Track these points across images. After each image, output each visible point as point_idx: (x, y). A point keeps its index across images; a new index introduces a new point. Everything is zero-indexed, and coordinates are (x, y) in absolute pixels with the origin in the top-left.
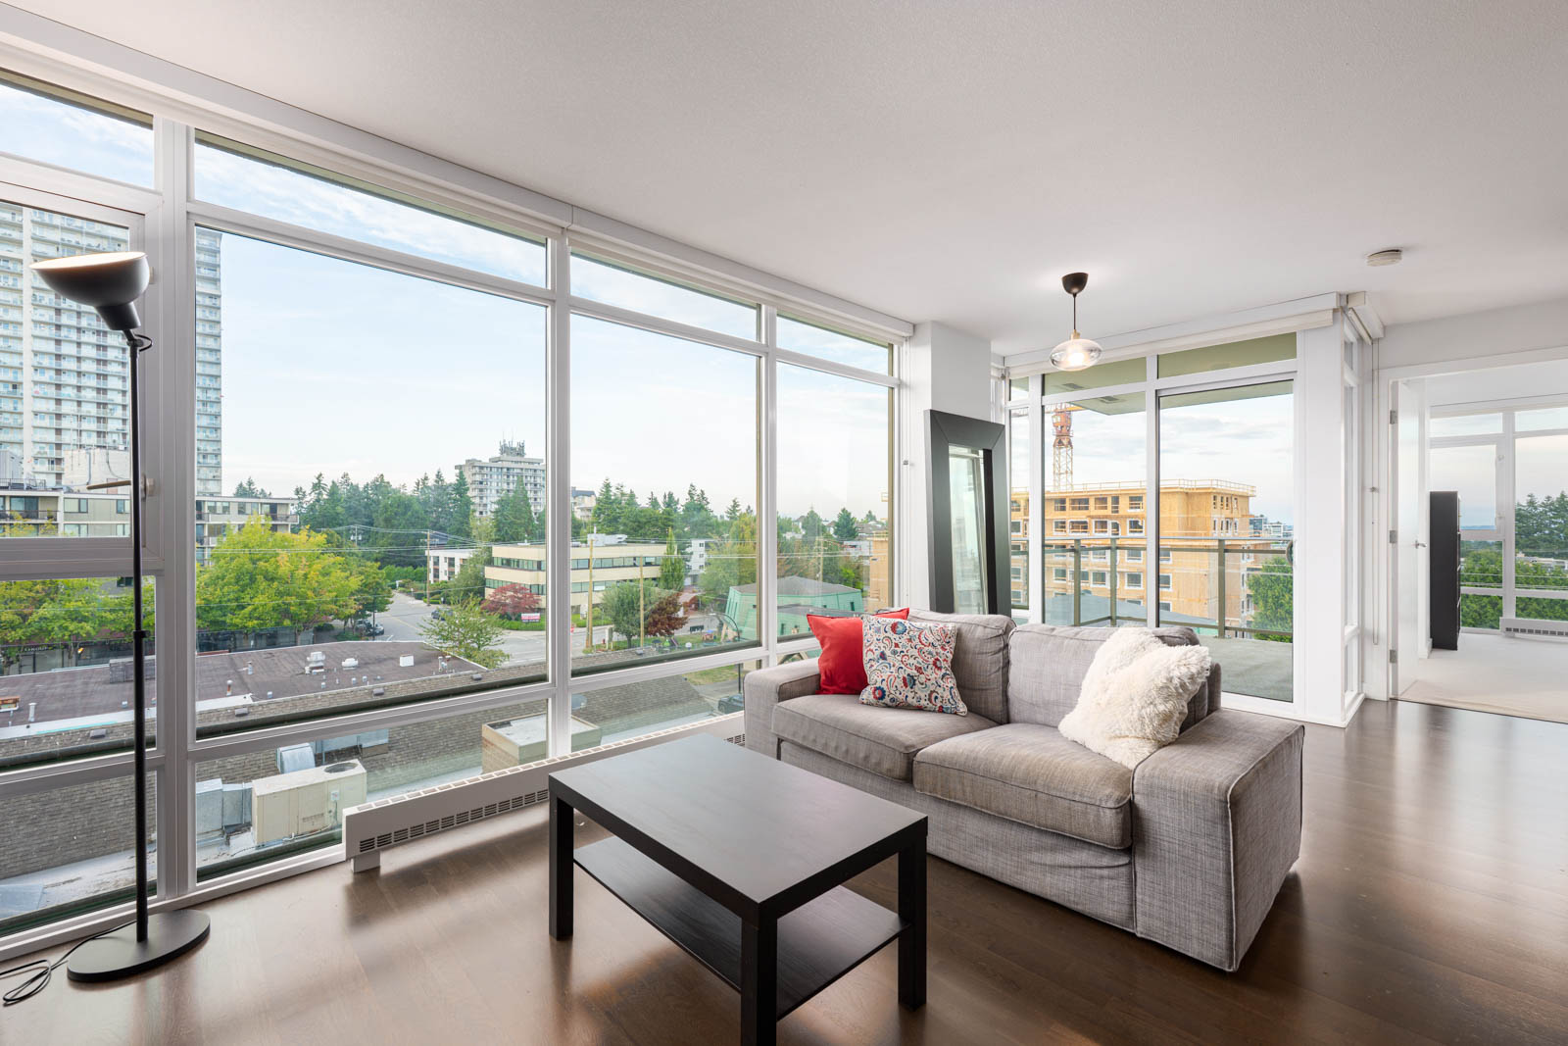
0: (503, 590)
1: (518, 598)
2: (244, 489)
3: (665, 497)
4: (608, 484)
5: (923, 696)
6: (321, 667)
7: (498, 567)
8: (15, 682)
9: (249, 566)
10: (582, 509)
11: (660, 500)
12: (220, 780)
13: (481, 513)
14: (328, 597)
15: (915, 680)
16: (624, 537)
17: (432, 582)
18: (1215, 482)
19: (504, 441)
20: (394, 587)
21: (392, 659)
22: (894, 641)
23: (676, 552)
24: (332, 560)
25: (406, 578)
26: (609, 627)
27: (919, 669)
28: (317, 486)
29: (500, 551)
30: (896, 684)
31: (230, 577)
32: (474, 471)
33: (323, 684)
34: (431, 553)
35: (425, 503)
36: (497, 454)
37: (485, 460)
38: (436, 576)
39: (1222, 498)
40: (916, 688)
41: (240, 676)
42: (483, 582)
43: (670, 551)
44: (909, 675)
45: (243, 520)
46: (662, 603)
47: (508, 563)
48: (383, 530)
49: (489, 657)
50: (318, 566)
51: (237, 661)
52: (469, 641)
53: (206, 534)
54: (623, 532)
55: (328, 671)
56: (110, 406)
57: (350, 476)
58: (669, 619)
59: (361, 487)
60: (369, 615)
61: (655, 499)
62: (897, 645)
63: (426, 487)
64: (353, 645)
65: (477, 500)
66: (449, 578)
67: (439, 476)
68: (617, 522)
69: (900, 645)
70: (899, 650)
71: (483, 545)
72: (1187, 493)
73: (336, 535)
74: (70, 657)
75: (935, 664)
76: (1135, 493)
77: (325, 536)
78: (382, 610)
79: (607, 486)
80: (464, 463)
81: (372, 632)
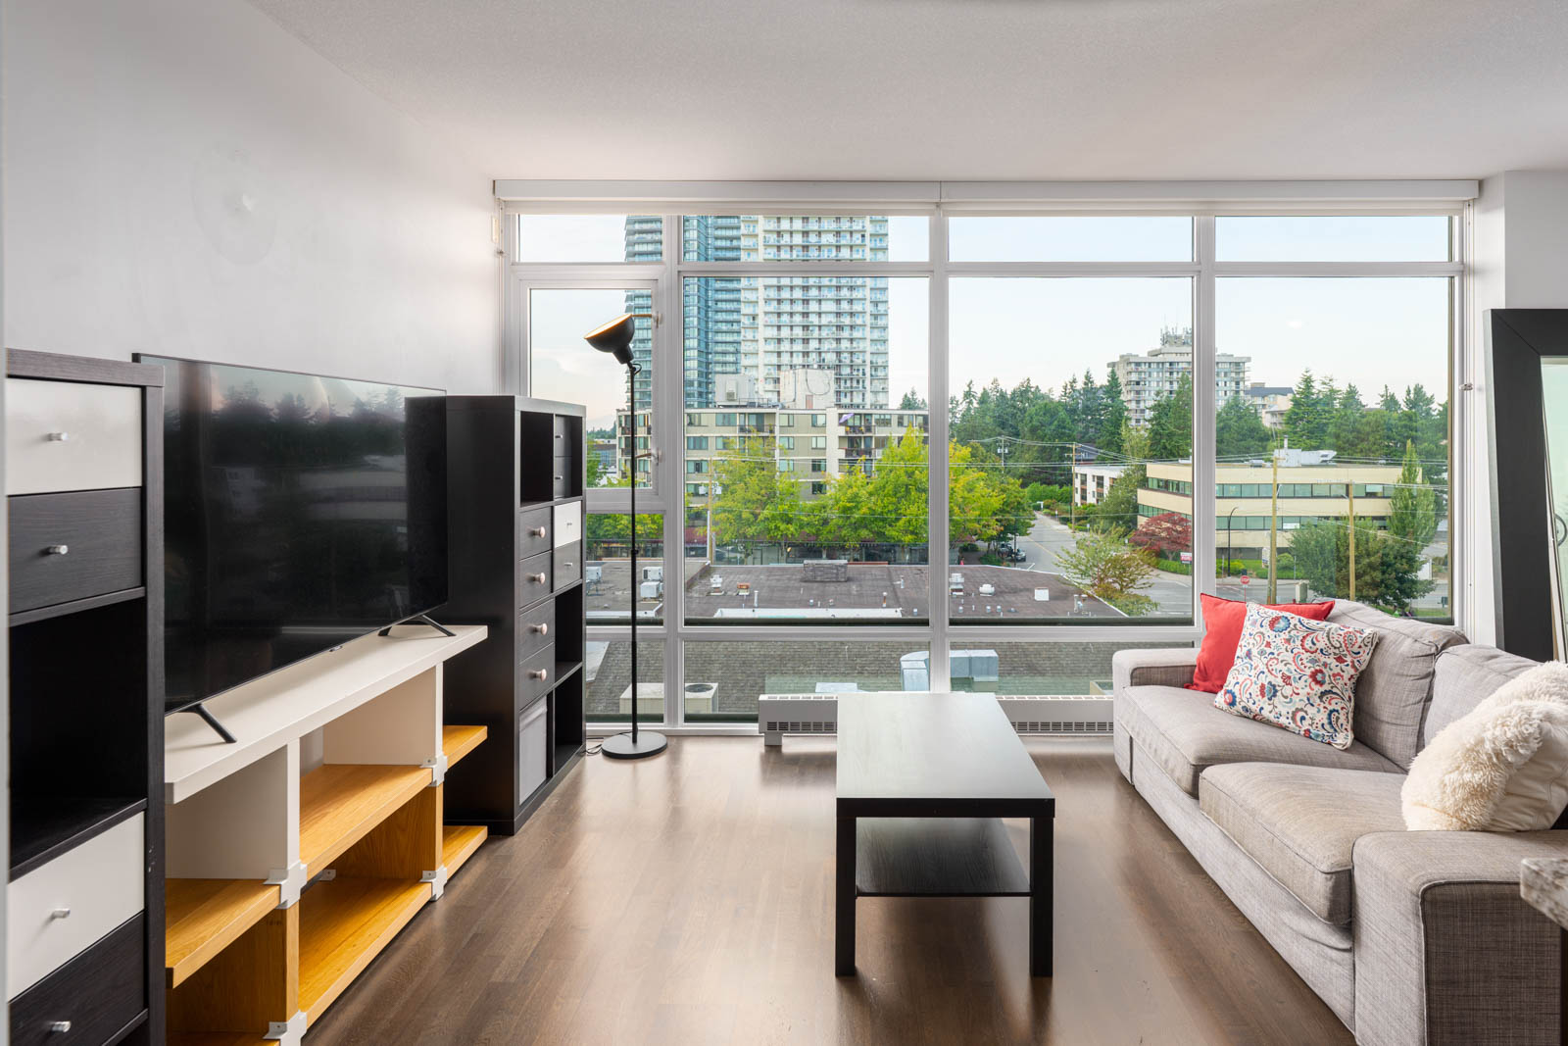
0: (1156, 520)
1: (1176, 531)
2: (909, 400)
3: (1409, 392)
4: (1309, 378)
5: (1284, 712)
6: (960, 590)
7: (1152, 490)
8: (749, 572)
9: (904, 479)
10: (1273, 414)
11: (1401, 398)
12: (855, 685)
13: (1138, 421)
14: (973, 514)
15: (1276, 691)
16: (1332, 454)
17: (1079, 505)
19: (1167, 328)
20: (1038, 508)
21: (1028, 590)
22: (1267, 639)
23: (1419, 479)
24: (976, 475)
25: (1051, 498)
26: (1301, 582)
27: (1287, 679)
28: (968, 395)
29: (1156, 470)
30: (1250, 691)
31: (890, 488)
32: (1129, 368)
33: (961, 608)
34: (1078, 470)
35: (1073, 411)
36: (1158, 345)
37: (1143, 354)
38: (1084, 498)
40: (1276, 700)
41: (894, 589)
42: (1136, 508)
43: (1409, 477)
44: (1270, 683)
45: (901, 432)
46: (1387, 555)
47: (1165, 486)
48: (1029, 443)
49: (1133, 603)
50: (963, 480)
51: (893, 574)
52: (1110, 580)
53: (873, 446)
54: (1331, 447)
55: (968, 595)
56: (811, 328)
57: (999, 382)
58: (1401, 580)
59: (1009, 392)
60: (1011, 539)
61: (1392, 397)
62: (1268, 645)
63: (1074, 390)
64: (992, 570)
65: (1132, 406)
66: (1098, 501)
67: (1088, 377)
68: (1324, 432)
69: (1273, 645)
70: (1268, 650)
71: (1136, 461)
73: (982, 449)
74: (782, 555)
75: (1313, 676)
77: (970, 450)
78: (1023, 534)
79: (1308, 381)
80: (1117, 359)
81: (1014, 557)
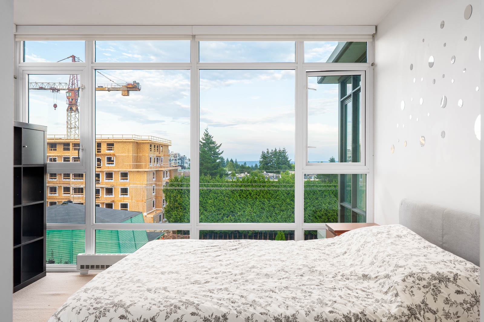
18: (150, 137)
39: (155, 146)
72: (137, 143)
76: (110, 141)
